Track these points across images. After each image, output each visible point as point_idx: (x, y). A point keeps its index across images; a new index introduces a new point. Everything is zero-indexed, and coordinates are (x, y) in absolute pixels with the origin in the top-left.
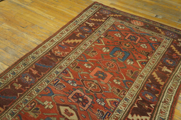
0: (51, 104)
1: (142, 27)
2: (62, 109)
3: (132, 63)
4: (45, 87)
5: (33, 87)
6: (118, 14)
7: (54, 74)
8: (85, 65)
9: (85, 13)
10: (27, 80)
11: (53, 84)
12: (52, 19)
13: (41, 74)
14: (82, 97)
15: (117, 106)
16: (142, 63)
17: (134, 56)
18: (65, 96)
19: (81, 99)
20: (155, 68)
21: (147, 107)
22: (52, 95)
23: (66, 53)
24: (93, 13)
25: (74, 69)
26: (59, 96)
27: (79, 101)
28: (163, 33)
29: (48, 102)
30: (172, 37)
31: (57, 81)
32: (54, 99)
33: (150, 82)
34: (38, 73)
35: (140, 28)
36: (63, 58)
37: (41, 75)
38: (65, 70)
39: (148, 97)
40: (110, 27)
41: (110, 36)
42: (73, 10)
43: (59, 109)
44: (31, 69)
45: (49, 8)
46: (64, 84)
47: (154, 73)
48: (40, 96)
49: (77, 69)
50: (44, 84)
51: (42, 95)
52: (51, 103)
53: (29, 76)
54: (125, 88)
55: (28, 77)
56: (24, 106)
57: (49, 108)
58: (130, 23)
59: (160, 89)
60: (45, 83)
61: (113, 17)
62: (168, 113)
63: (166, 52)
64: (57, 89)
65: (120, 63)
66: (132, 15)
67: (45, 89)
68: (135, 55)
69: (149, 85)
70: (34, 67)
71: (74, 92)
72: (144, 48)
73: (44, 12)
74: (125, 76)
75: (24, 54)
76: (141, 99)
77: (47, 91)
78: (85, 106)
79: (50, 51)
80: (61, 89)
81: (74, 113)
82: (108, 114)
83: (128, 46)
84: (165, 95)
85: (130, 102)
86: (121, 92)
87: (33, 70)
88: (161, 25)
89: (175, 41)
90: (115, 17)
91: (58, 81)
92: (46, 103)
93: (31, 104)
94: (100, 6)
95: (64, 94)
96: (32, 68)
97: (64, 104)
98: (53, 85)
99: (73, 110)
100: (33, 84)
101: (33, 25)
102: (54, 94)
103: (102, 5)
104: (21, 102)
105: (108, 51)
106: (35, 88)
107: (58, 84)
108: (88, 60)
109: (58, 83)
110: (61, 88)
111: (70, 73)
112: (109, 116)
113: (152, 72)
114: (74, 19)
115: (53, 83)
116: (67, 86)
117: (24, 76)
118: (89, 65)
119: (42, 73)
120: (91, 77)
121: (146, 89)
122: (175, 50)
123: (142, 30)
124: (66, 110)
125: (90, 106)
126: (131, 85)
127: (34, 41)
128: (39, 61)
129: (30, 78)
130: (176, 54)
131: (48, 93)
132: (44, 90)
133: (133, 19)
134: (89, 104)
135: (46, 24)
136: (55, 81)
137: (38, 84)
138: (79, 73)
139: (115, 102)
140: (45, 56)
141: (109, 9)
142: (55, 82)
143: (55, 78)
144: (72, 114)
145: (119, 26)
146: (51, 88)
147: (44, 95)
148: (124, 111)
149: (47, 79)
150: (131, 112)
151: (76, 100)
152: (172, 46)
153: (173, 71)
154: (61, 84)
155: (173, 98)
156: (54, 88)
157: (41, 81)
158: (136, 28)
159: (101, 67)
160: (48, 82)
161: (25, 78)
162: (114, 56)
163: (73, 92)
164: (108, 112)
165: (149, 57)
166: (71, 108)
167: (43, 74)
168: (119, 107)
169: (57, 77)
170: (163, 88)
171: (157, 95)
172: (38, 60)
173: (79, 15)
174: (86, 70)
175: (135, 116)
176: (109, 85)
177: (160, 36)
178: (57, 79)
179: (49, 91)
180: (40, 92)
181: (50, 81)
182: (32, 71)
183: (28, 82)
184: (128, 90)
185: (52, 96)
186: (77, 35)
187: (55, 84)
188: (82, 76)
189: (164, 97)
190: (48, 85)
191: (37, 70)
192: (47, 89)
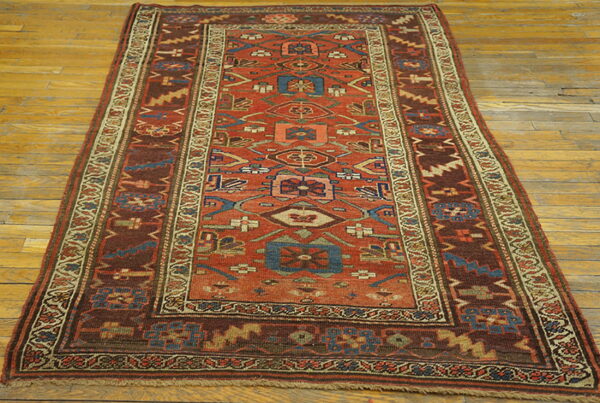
0: (249, 220)
1: (296, 23)
2: (284, 217)
3: (343, 91)
4: (199, 199)
5: (172, 210)
6: (218, 15)
7: (195, 171)
8: (247, 129)
9: (132, 34)
10: (142, 205)
11: (211, 188)
12: (55, 72)
13: (162, 183)
14: (301, 183)
15: (386, 168)
16: (362, 84)
17: (335, 79)
18: (264, 196)
19: (302, 188)
20: (397, 83)
21: (441, 147)
22: (233, 206)
23: (177, 124)
24: (155, 30)
25: (231, 144)
26: (251, 202)
27: (302, 193)
28: (351, 20)
29: (238, 221)
30: (378, 23)
31: (215, 179)
32: (245, 210)
33: (409, 108)
34: (152, 182)
35: (294, 26)
36: (181, 135)
37: (165, 184)
38: (210, 154)
39: (429, 131)
40: (227, 43)
41: (244, 61)
42: (93, 39)
43: (277, 221)
44: (125, 182)
45: (18, 51)
46: (238, 179)
47: (402, 93)
48: (207, 219)
49: (235, 144)
50: (190, 195)
52: (245, 218)
53: (137, 196)
54: (373, 134)
55: (136, 199)
56: (192, 248)
57: (254, 228)
58: (264, 22)
59: (437, 112)
60: (191, 193)
61: (211, 23)
62: (484, 140)
63: (390, 52)
64: (231, 192)
65: (317, 100)
66: (254, 8)
67: (205, 202)
68: (335, 76)
69: (412, 114)
70: (129, 176)
71: (277, 182)
72: (341, 59)
73: (14, 64)
74: (352, 117)
75: (71, 163)
76: (418, 141)
77: (212, 204)
78: (324, 195)
79: (133, 134)
80: (241, 189)
81: (315, 213)
82: (383, 186)
83: (305, 66)
84: (455, 117)
85: (404, 152)
86: (372, 145)
87: (132, 183)
88: (334, 7)
89: (389, 26)
90: (217, 22)
91: (219, 180)
92: (235, 223)
93: (203, 237)
94: (156, 9)
95: (257, 193)
96: (125, 180)
97: (275, 209)
98: (214, 190)
99: (306, 209)
100: (164, 206)
101: (18, 100)
102: (235, 203)
103: (159, 6)
104: (177, 244)
105: (270, 88)
106: (179, 211)
107: (223, 184)
108: (242, 119)
109: (222, 181)
110: (240, 187)
111: (228, 155)
112: (387, 188)
113: (398, 93)
114: (119, 55)
116: (248, 179)
117: (125, 201)
118: (256, 126)
119: (163, 179)
120: (285, 145)
121: (411, 122)
122: (404, 43)
123: (304, 28)
124: (294, 216)
125: (334, 190)
126: (379, 126)
127: (61, 130)
128: (126, 162)
129: (143, 199)
130: (412, 47)
131: (218, 206)
132: (205, 205)
133: (264, 15)
134: (329, 187)
135: (50, 87)
136: (211, 180)
137: (177, 201)
138: (250, 148)
139: (377, 165)
140: (131, 148)
141: (184, 11)
142: (214, 183)
143: (205, 176)
144: (313, 217)
145: (245, 36)
146: (217, 195)
147: (214, 213)
148: (407, 169)
149: (188, 185)
150: (421, 167)
151: (297, 192)
152: (392, 37)
153: (433, 75)
154: (231, 181)
155: (471, 117)
156: (223, 193)
157: (178, 194)
158: (286, 28)
159: (286, 121)
160: (196, 189)
161: (130, 202)
162: (293, 92)
163: (272, 183)
164: (379, 185)
165: (368, 71)
166: (300, 208)
167: (166, 180)
168: (391, 168)
169: (208, 171)
170: (442, 108)
171: (441, 123)
172: (122, 161)
173: (121, 42)
174: (259, 136)
175: (433, 168)
176: (335, 143)
177: (350, 27)
178: (210, 177)
179: (218, 202)
180: (198, 211)
181: (199, 184)
182: (134, 186)
183: (150, 207)
184: (381, 136)
185: (237, 207)
186: (164, 84)
187: (218, 187)
188: (263, 149)
189: (457, 122)
190: (203, 193)
191: (144, 179)
192: (208, 201)
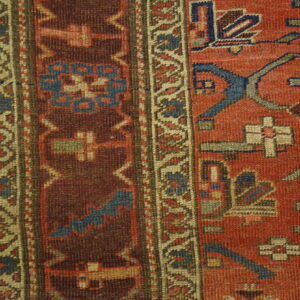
0: (274, 123)
4: (185, 72)
5: (142, 106)
10: (88, 95)
11: (201, 41)
13: (111, 29)
18: (293, 58)
22: (245, 87)
26: (273, 76)
29: (258, 129)
32: (265, 98)
34: (93, 29)
37: (118, 31)
44: (46, 31)
46: (245, 10)
48: (206, 126)
50: (168, 63)
51: (208, 117)
52: (268, 121)
53: (75, 72)
55: (76, 78)
56: (191, 204)
60: (167, 58)
64: (235, 48)
67: (195, 81)
77: (208, 84)
80: (252, 39)
87: (59, 33)
91: (210, 14)
92: (253, 135)
93: (206, 177)
95: (281, 50)
96: (45, 25)
98: (206, 45)
100: (127, 96)
102: (246, 81)
104: (165, 196)
106: (154, 109)
107: (219, 27)
109: (216, 19)
110: (251, 35)
115: (200, 35)
116: (262, 11)
117: (57, 87)
129: (89, 80)
131: (219, 90)
132: (196, 88)
136: (196, 18)
137: (147, 81)
142: (202, 25)
146: (214, 60)
149: (158, 33)
154: (231, 17)
156: (222, 54)
157: (145, 60)
160: (174, 43)
161: (67, 88)
167: (118, 21)
178: (194, 9)
180: (187, 107)
181: (177, 31)
182: (64, 42)
183: (103, 100)
185: (250, 91)
187: (211, 37)
190: (188, 55)
191: (79, 23)
192: (200, 77)
